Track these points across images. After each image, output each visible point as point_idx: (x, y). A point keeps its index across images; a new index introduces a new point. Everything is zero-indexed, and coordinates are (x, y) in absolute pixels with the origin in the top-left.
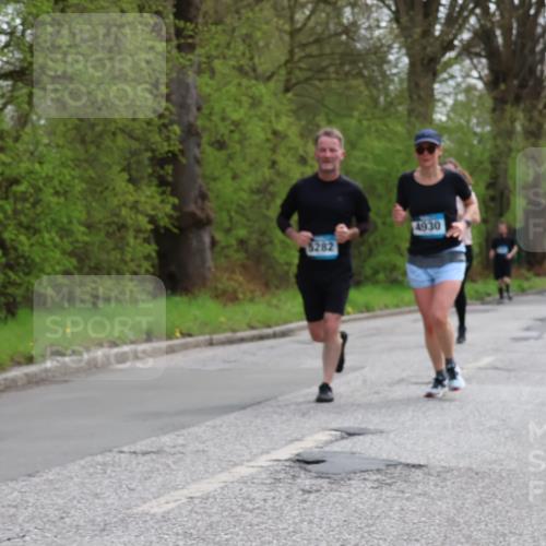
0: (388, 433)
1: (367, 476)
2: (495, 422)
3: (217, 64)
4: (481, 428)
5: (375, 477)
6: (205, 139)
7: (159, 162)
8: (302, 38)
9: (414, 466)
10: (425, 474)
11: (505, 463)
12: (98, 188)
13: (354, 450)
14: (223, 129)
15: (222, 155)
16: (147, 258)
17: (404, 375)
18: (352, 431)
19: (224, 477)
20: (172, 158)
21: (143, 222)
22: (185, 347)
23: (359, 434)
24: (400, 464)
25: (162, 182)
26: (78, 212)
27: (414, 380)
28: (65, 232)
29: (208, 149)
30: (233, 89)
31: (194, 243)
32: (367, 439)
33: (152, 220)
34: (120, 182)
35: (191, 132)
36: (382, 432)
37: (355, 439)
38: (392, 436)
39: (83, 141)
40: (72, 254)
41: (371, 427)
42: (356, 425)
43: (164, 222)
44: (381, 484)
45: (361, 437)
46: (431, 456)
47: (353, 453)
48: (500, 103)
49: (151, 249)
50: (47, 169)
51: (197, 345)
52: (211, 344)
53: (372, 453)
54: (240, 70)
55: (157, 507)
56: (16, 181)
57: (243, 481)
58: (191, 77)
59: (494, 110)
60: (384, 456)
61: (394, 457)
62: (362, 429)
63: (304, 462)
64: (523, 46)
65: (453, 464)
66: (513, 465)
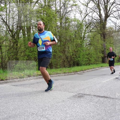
3: (107, 42)
6: (106, 49)
7: (102, 51)
8: (115, 40)
12: (97, 54)
14: (108, 48)
15: (108, 51)
16: (101, 60)
19: (109, 79)
20: (103, 51)
21: (101, 57)
22: (105, 68)
25: (102, 53)
26: (95, 56)
28: (94, 58)
29: (107, 50)
30: (109, 45)
31: (105, 59)
33: (102, 57)
34: (99, 53)
35: (105, 49)
39: (95, 50)
40: (95, 60)
43: (103, 57)
49: (102, 59)
50: (92, 52)
51: (106, 68)
52: (107, 68)
54: (109, 43)
55: (104, 82)
56: (90, 53)
57: (111, 80)
58: (105, 44)
63: (117, 78)
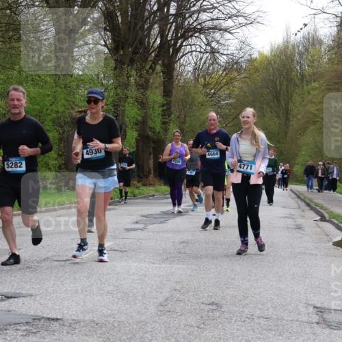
0: (35, 296)
1: (19, 328)
2: (111, 288)
4: (101, 292)
5: (24, 328)
9: (53, 319)
10: (60, 325)
11: (117, 317)
13: (10, 309)
17: (49, 255)
18: (10, 295)
23: (15, 297)
24: (43, 318)
27: (56, 258)
32: (20, 300)
36: (31, 296)
37: (11, 300)
38: (38, 298)
41: (23, 292)
42: (13, 291)
44: (29, 333)
45: (16, 299)
46: (65, 312)
47: (9, 311)
48: (119, 64)
53: (23, 310)
59: (115, 69)
60: (32, 313)
61: (39, 314)
62: (17, 293)
64: (136, 24)
65: (81, 317)
66: (123, 318)
